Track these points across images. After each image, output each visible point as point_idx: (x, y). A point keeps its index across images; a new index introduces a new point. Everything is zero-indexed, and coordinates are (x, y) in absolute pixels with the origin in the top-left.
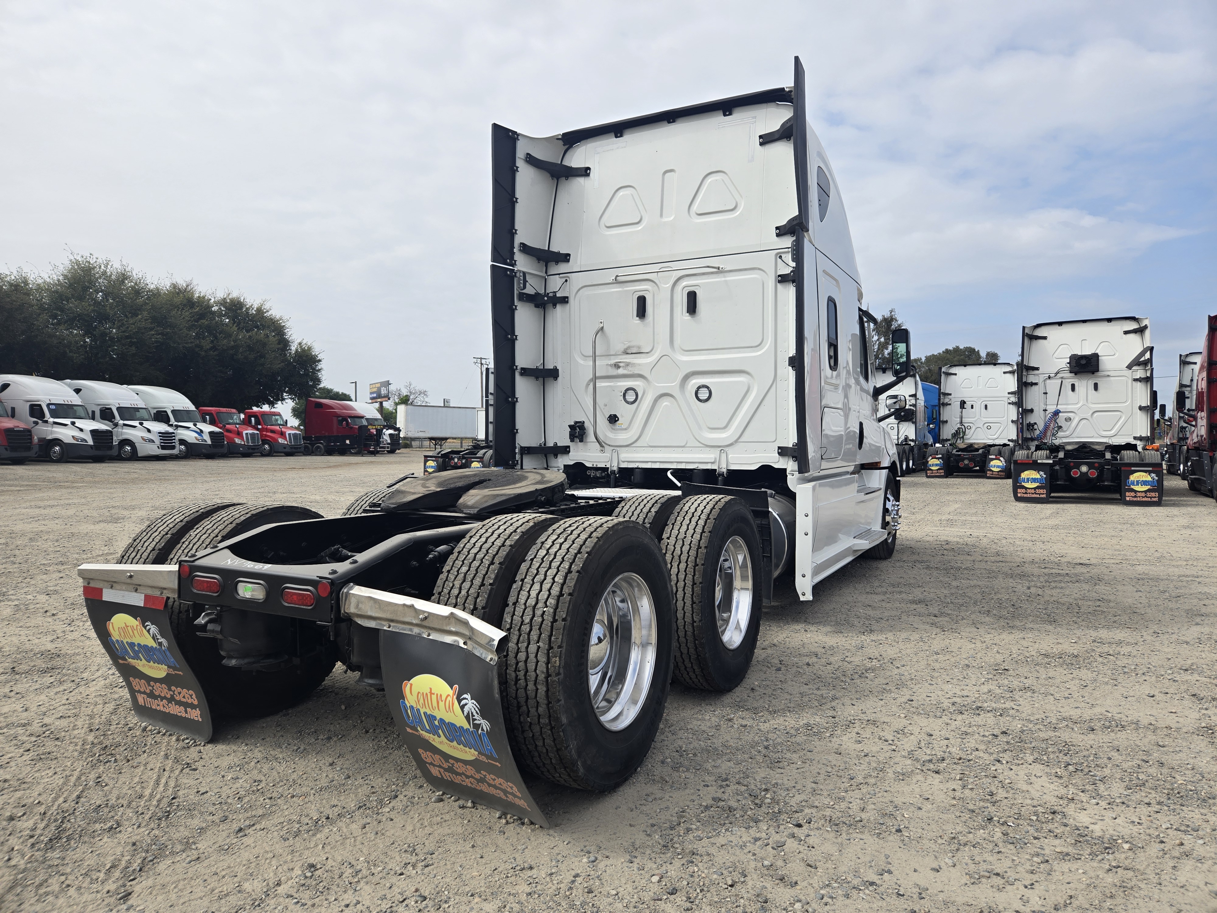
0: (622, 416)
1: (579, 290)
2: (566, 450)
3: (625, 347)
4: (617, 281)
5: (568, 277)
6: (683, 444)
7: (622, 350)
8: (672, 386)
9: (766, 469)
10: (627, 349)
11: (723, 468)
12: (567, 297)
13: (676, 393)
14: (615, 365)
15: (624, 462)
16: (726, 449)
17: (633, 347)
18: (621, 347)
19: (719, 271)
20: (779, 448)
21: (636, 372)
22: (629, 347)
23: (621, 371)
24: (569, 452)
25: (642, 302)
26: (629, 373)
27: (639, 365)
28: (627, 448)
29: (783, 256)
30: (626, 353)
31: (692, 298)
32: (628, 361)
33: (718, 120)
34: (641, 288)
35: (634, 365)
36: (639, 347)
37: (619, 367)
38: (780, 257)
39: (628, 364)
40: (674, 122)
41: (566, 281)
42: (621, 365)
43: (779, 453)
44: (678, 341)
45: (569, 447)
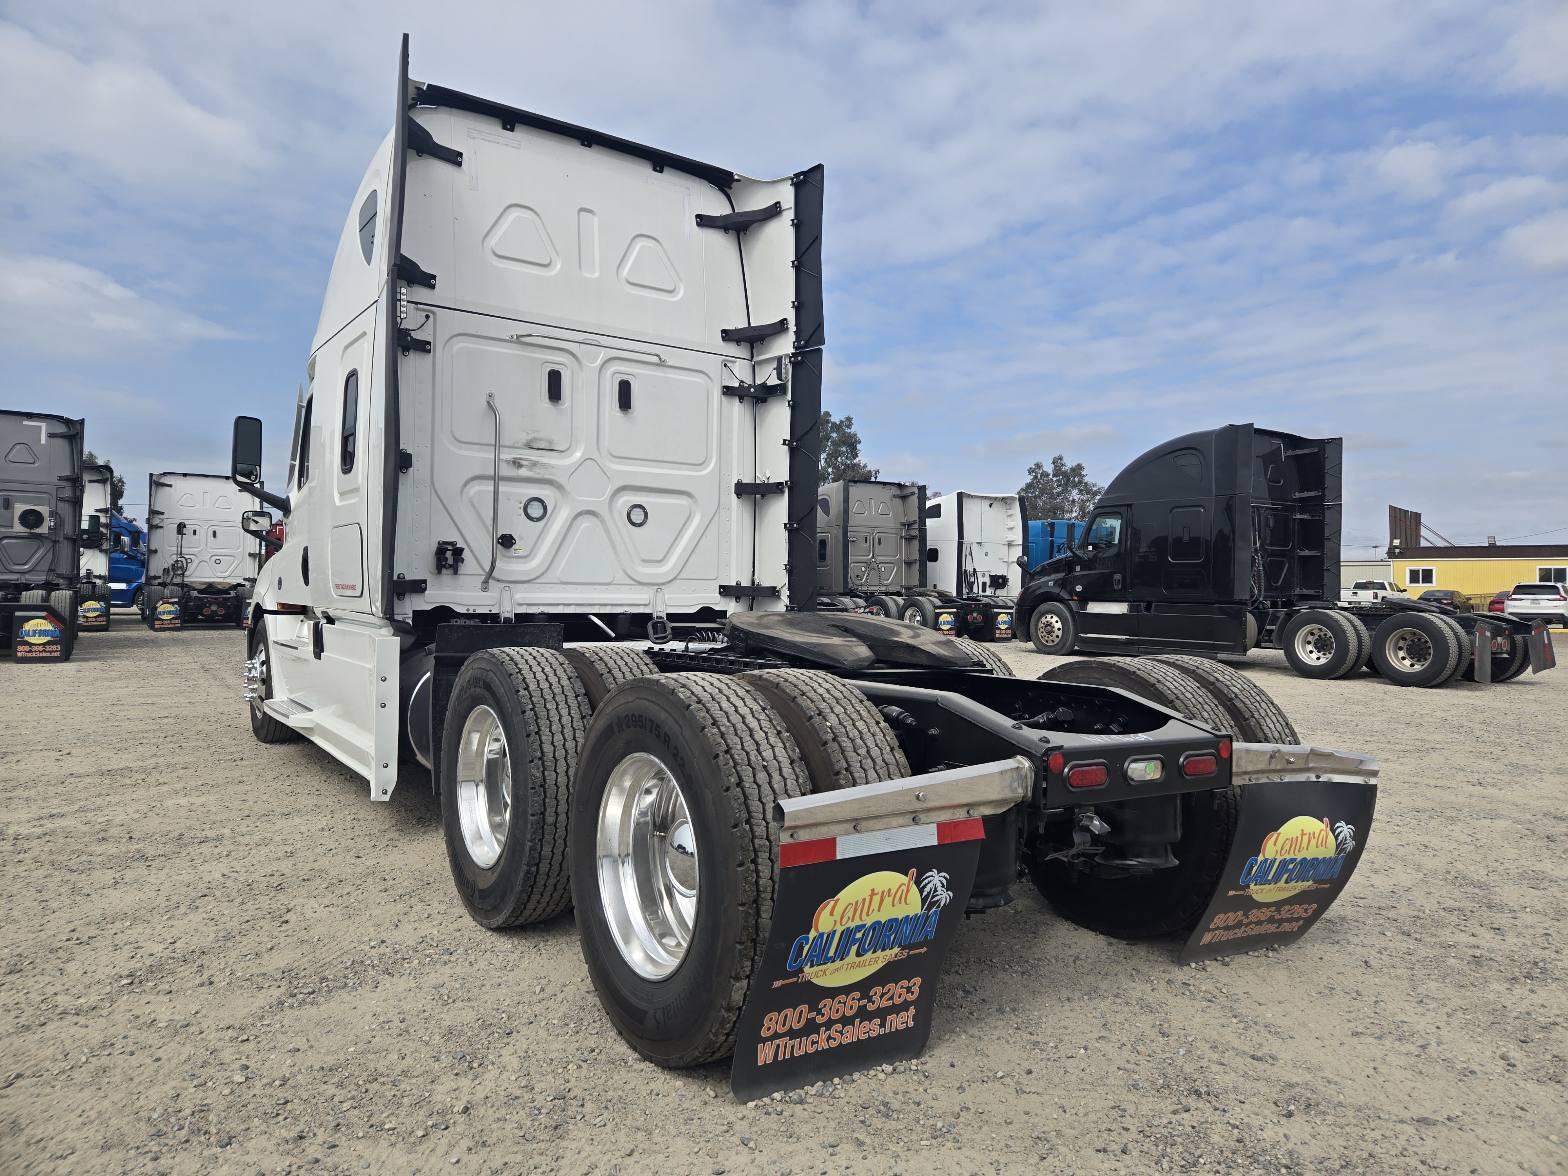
0: (521, 538)
1: (453, 337)
2: (419, 587)
3: (529, 438)
4: (518, 340)
5: (433, 313)
6: (608, 581)
7: (524, 441)
8: (598, 501)
9: (707, 614)
10: (531, 441)
11: (660, 610)
12: (429, 343)
13: (603, 511)
14: (514, 462)
15: (521, 605)
16: (662, 587)
17: (541, 440)
18: (524, 438)
19: (662, 364)
20: (721, 587)
21: (547, 477)
22: (534, 440)
23: (523, 472)
24: (425, 589)
25: (555, 379)
26: (537, 476)
27: (553, 467)
28: (525, 586)
29: (729, 364)
30: (529, 446)
31: (625, 389)
32: (532, 458)
33: (643, 170)
34: (557, 360)
35: (544, 466)
36: (550, 442)
37: (520, 466)
38: (725, 365)
39: (534, 464)
40: (589, 146)
41: (427, 317)
42: (524, 463)
43: (720, 593)
44: (605, 443)
45: (425, 581)
